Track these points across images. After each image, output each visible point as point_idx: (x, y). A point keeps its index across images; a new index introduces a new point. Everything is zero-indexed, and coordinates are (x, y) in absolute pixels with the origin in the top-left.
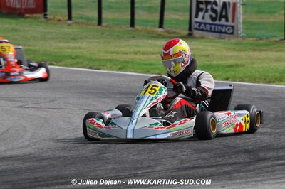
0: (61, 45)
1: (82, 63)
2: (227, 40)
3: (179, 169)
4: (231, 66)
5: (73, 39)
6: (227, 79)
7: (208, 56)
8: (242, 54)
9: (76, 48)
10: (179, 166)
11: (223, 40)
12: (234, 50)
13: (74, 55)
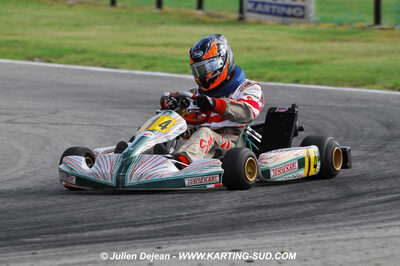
0: (61, 34)
1: (91, 59)
2: (293, 27)
3: (240, 209)
4: (302, 63)
5: (77, 25)
6: (297, 82)
7: (268, 49)
8: (317, 46)
9: (81, 39)
10: (239, 205)
11: (287, 27)
12: (304, 40)
13: (80, 48)
